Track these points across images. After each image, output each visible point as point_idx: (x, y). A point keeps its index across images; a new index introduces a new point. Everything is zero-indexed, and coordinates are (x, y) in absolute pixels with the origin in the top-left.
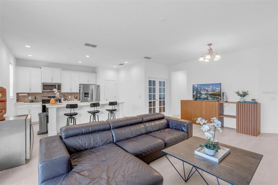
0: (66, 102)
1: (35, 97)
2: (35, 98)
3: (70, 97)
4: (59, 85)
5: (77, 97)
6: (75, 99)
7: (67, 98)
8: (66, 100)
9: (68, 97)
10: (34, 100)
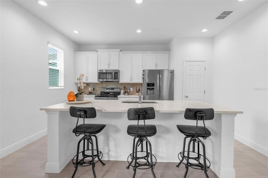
0: (126, 96)
1: (94, 88)
2: (94, 90)
3: (132, 89)
4: (116, 73)
5: (139, 90)
6: (137, 92)
7: (128, 91)
8: (126, 94)
9: (130, 90)
10: (92, 91)
